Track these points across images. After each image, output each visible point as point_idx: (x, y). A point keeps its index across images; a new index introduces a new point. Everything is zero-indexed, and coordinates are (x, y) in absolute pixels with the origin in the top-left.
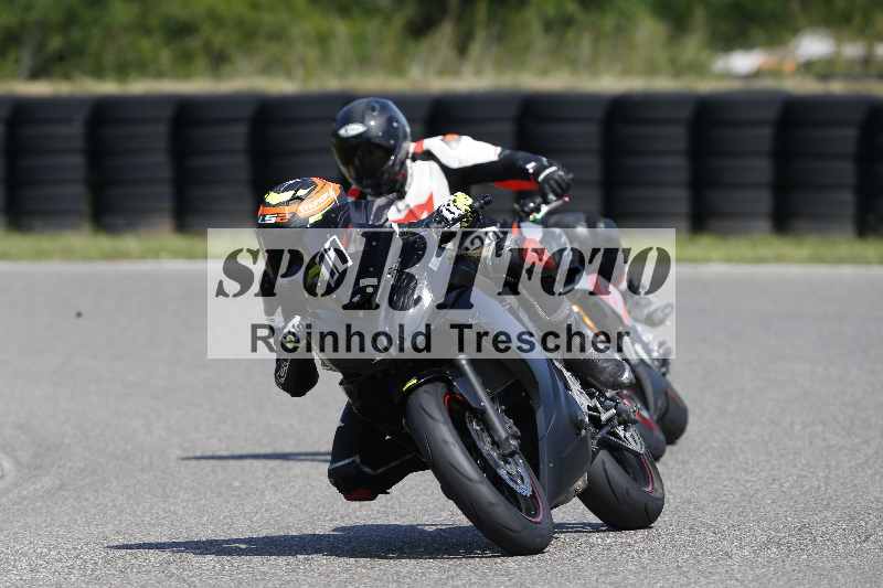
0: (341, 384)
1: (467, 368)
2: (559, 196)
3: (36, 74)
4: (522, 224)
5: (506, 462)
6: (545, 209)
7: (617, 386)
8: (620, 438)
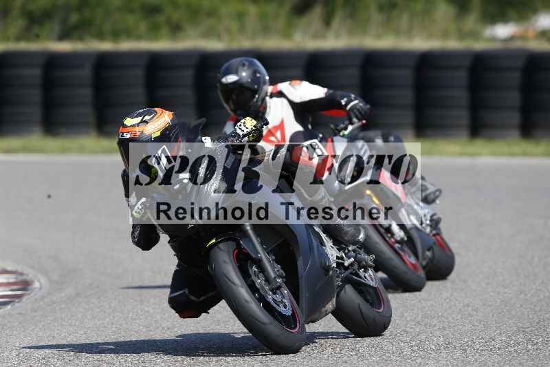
0: (169, 242)
1: (250, 232)
2: (360, 120)
3: (63, 37)
4: (335, 138)
5: (274, 293)
6: (350, 128)
7: (355, 242)
8: (360, 277)
